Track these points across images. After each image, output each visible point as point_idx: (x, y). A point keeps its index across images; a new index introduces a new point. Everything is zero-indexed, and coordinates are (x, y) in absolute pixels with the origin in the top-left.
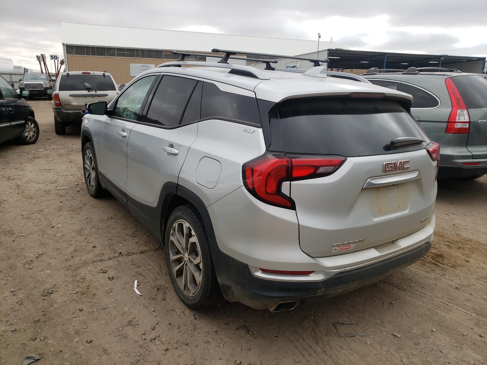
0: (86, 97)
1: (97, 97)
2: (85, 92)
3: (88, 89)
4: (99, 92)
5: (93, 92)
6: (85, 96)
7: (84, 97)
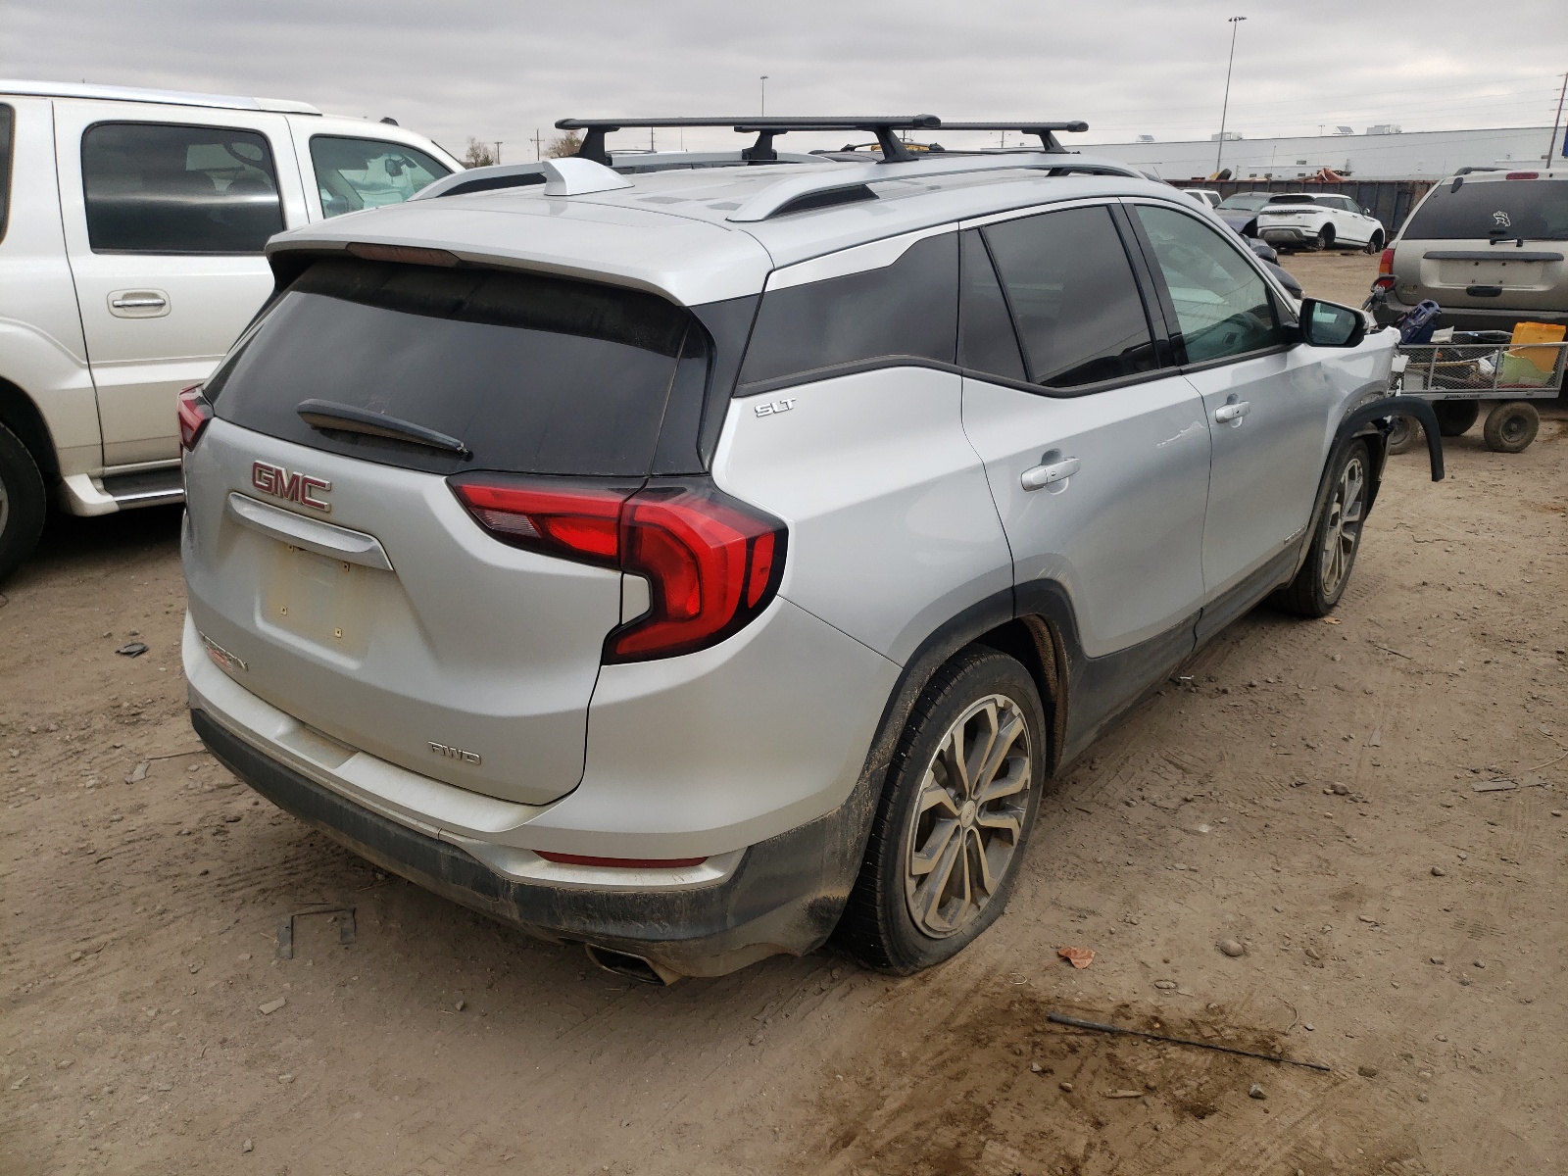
0: (1481, 264)
1: (1519, 263)
2: (1481, 245)
3: (1497, 235)
4: (1531, 247)
5: (1509, 247)
6: (1477, 259)
7: (1473, 263)
